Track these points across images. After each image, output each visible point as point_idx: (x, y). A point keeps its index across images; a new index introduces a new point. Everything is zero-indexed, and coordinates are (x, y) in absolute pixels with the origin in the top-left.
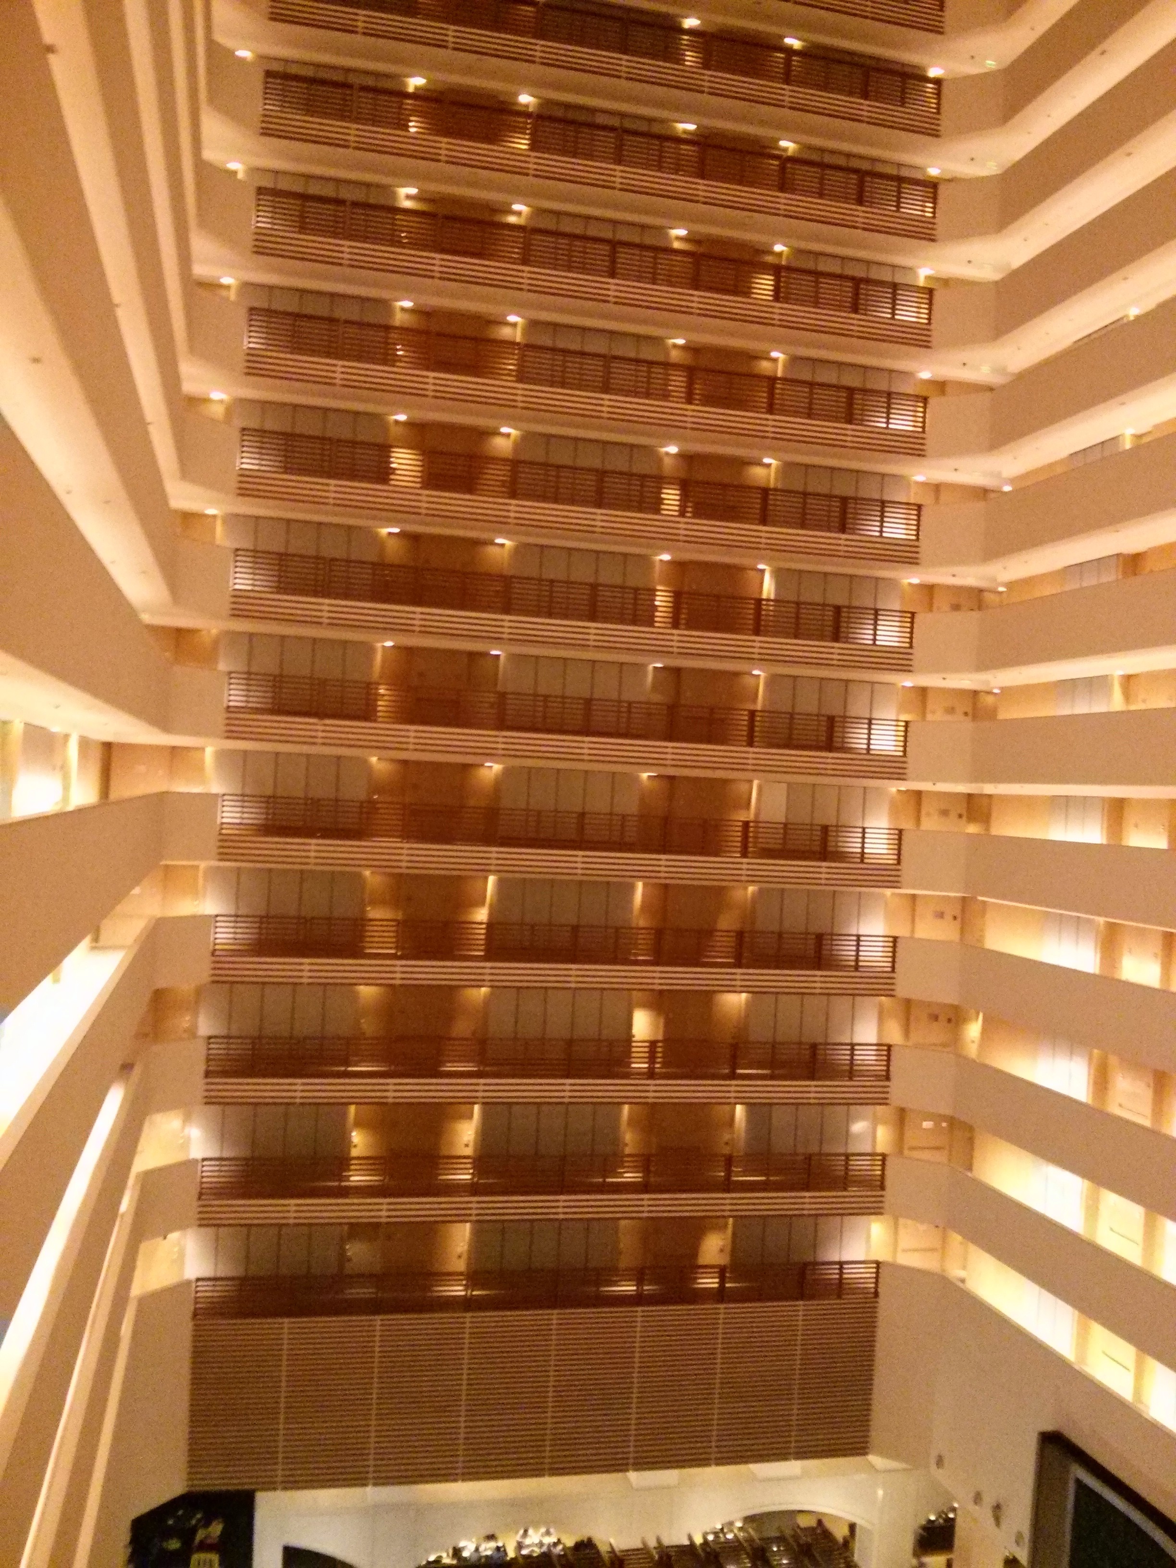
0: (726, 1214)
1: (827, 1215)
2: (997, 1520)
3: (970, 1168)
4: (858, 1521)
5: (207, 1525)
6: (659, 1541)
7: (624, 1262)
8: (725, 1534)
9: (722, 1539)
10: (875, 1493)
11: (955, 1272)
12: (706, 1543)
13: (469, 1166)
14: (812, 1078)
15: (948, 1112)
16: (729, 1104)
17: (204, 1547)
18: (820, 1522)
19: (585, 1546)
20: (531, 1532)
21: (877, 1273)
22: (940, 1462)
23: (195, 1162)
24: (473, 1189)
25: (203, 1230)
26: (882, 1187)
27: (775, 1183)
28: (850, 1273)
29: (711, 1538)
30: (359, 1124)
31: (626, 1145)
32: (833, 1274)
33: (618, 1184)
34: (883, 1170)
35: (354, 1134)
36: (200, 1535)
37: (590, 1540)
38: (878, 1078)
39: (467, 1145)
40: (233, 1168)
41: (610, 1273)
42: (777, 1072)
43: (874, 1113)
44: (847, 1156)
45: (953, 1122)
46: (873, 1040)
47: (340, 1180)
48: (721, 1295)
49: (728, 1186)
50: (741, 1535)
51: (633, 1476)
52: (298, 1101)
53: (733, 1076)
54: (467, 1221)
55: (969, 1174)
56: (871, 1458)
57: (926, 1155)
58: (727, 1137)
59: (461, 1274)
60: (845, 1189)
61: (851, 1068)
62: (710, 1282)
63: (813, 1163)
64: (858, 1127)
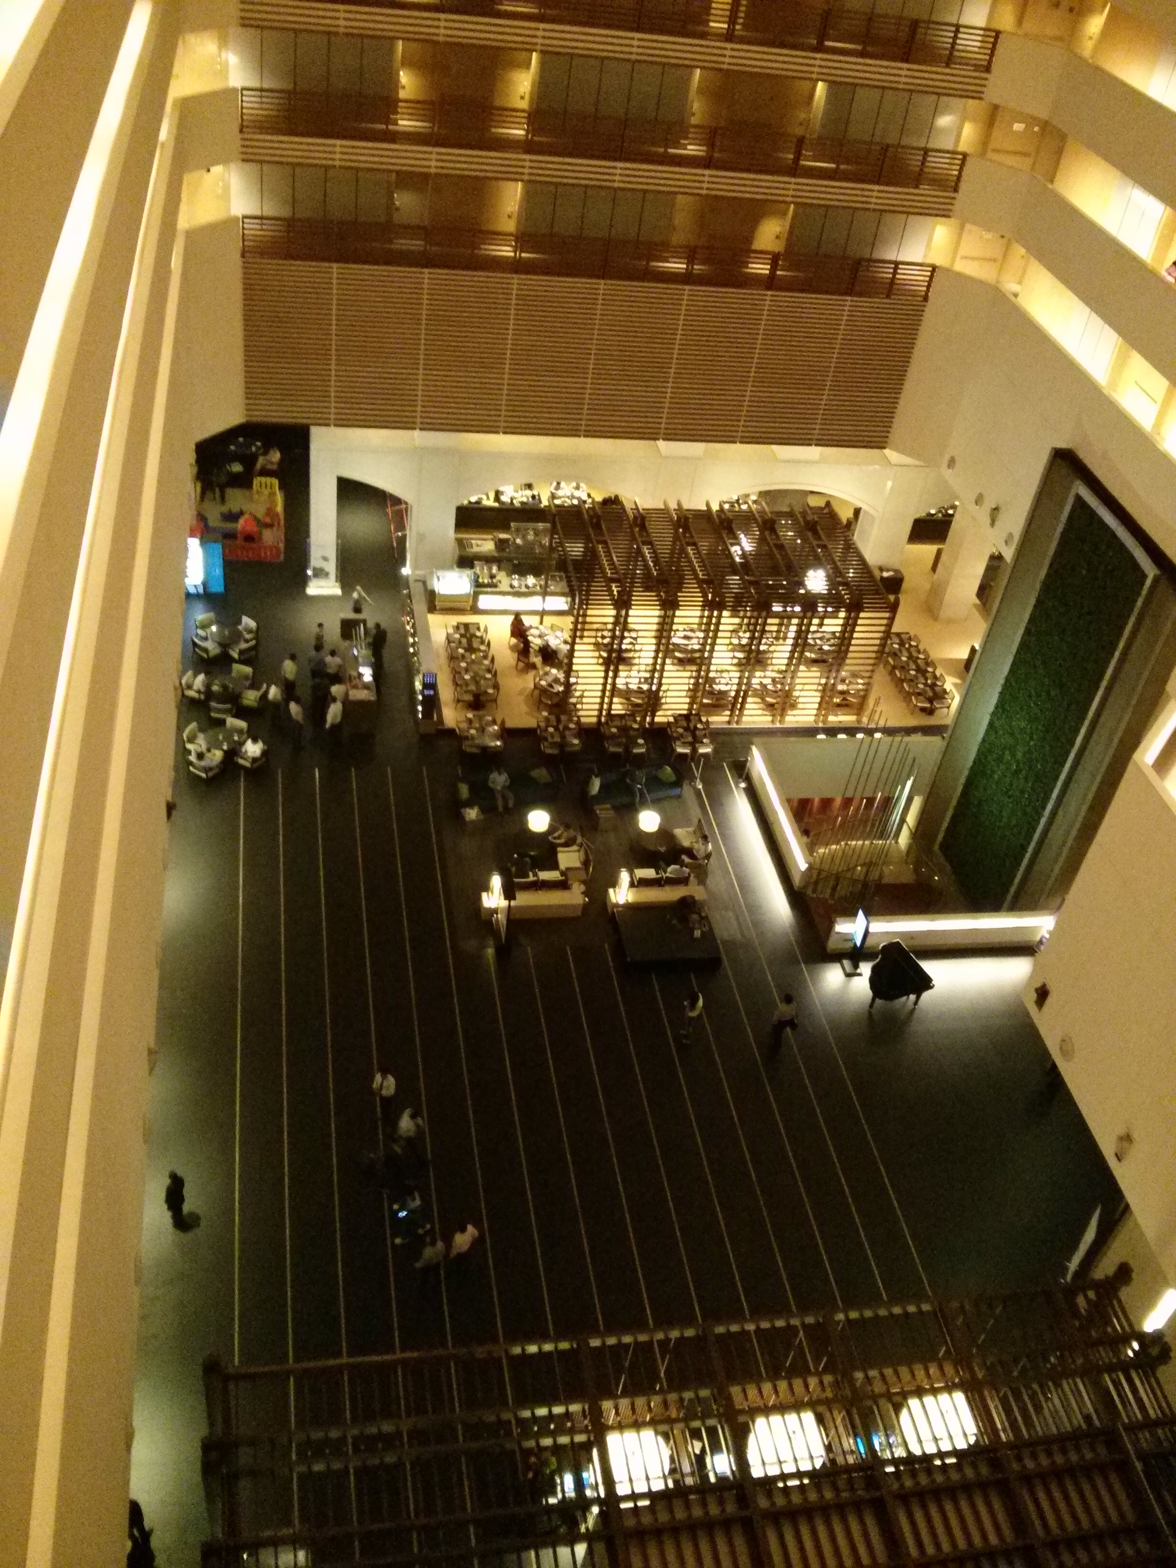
0: (789, 199)
1: (894, 212)
2: (993, 523)
3: (1052, 181)
4: (864, 507)
5: (266, 453)
6: (679, 504)
7: (677, 238)
8: (739, 505)
9: (737, 509)
10: (885, 485)
11: (1011, 286)
12: (722, 510)
13: (524, 120)
14: (907, 61)
15: (1044, 115)
16: (810, 79)
17: (265, 473)
18: (828, 504)
19: (612, 502)
20: (563, 484)
21: (931, 277)
22: (952, 463)
23: (234, 90)
24: (528, 147)
25: (248, 166)
26: (956, 190)
27: (843, 172)
28: (904, 274)
29: (726, 506)
30: (407, 62)
31: (693, 114)
32: (886, 273)
33: (681, 156)
34: (961, 171)
35: (401, 73)
36: (261, 461)
37: (617, 497)
38: (977, 68)
39: (522, 98)
40: (274, 101)
41: (660, 249)
42: (869, 49)
43: (965, 106)
44: (926, 151)
45: (1045, 126)
46: (982, 23)
47: (387, 124)
48: (770, 283)
49: (794, 170)
50: (754, 507)
51: (662, 445)
52: (341, 30)
53: (819, 48)
54: (516, 180)
55: (1050, 186)
56: (887, 452)
57: (1010, 161)
58: (802, 116)
59: (511, 234)
60: (917, 187)
61: (951, 54)
62: (760, 268)
63: (888, 154)
64: (944, 121)
